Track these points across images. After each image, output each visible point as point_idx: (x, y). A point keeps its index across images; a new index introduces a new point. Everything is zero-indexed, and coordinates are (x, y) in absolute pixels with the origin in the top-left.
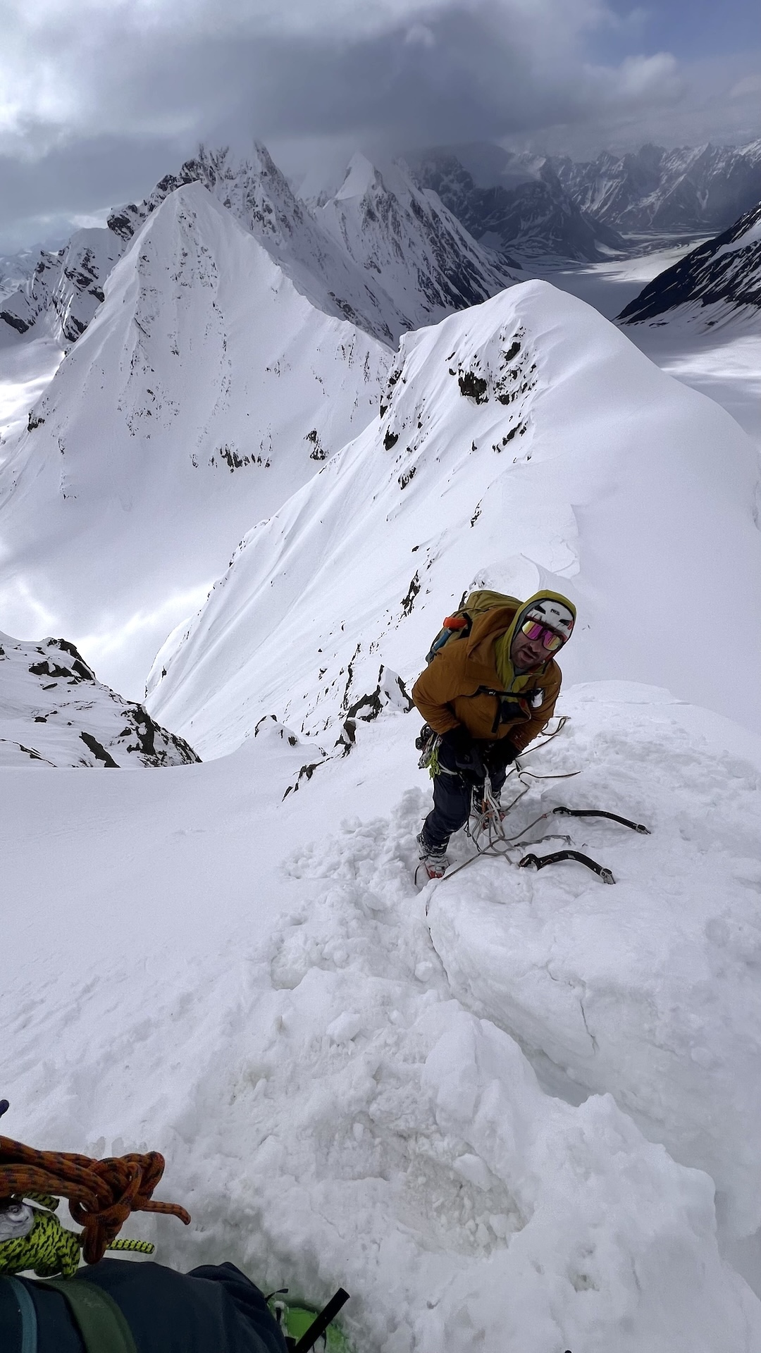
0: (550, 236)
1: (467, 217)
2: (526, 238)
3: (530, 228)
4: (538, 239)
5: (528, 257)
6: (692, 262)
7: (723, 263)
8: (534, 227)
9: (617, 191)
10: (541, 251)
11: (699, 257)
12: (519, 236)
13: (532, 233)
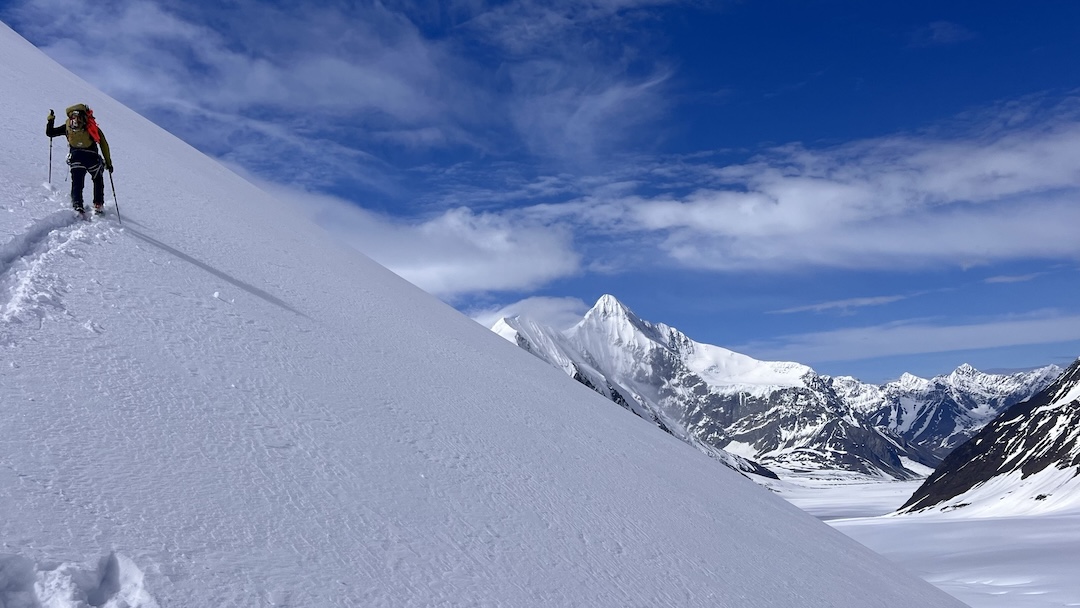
0: (827, 448)
1: (701, 424)
2: (792, 449)
3: (794, 439)
4: (808, 450)
5: (795, 471)
6: (997, 430)
7: (1041, 423)
8: (802, 437)
9: (932, 412)
10: (816, 465)
11: (1007, 423)
12: (780, 446)
13: (797, 444)
